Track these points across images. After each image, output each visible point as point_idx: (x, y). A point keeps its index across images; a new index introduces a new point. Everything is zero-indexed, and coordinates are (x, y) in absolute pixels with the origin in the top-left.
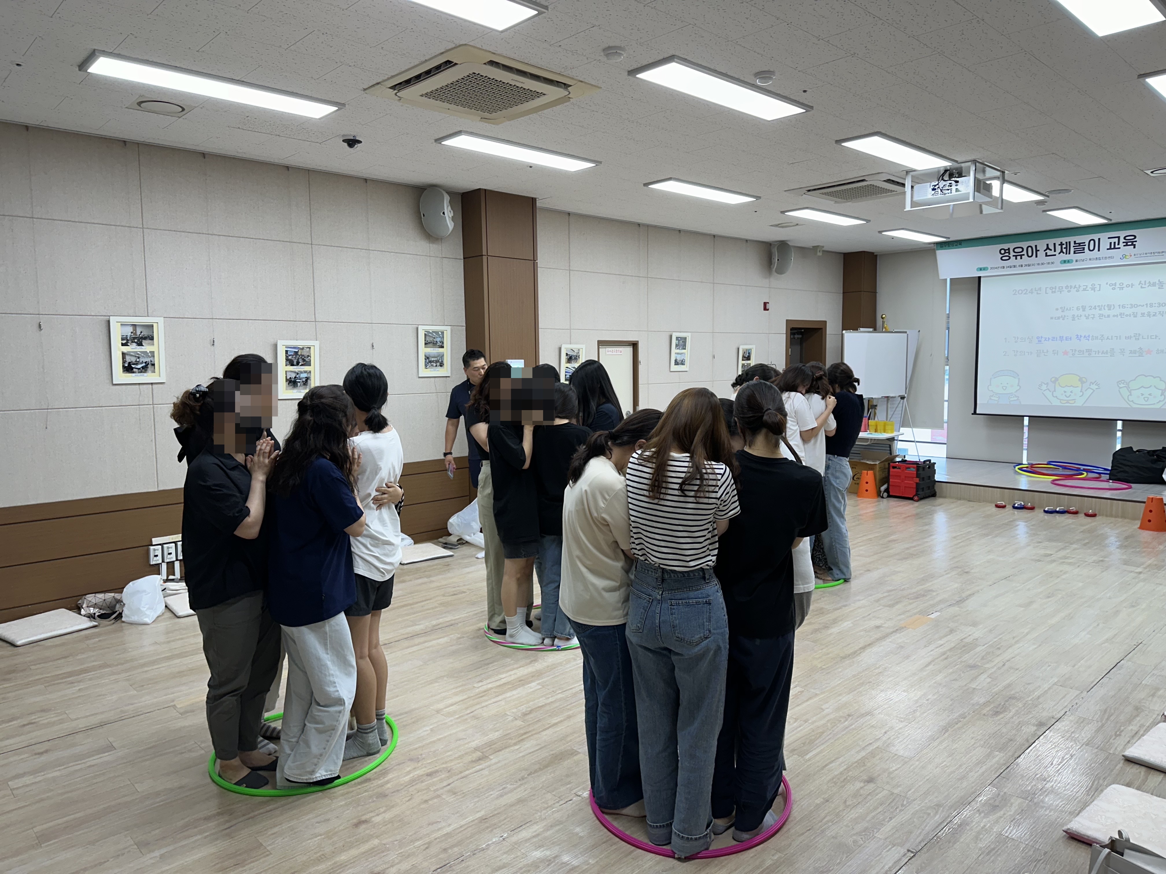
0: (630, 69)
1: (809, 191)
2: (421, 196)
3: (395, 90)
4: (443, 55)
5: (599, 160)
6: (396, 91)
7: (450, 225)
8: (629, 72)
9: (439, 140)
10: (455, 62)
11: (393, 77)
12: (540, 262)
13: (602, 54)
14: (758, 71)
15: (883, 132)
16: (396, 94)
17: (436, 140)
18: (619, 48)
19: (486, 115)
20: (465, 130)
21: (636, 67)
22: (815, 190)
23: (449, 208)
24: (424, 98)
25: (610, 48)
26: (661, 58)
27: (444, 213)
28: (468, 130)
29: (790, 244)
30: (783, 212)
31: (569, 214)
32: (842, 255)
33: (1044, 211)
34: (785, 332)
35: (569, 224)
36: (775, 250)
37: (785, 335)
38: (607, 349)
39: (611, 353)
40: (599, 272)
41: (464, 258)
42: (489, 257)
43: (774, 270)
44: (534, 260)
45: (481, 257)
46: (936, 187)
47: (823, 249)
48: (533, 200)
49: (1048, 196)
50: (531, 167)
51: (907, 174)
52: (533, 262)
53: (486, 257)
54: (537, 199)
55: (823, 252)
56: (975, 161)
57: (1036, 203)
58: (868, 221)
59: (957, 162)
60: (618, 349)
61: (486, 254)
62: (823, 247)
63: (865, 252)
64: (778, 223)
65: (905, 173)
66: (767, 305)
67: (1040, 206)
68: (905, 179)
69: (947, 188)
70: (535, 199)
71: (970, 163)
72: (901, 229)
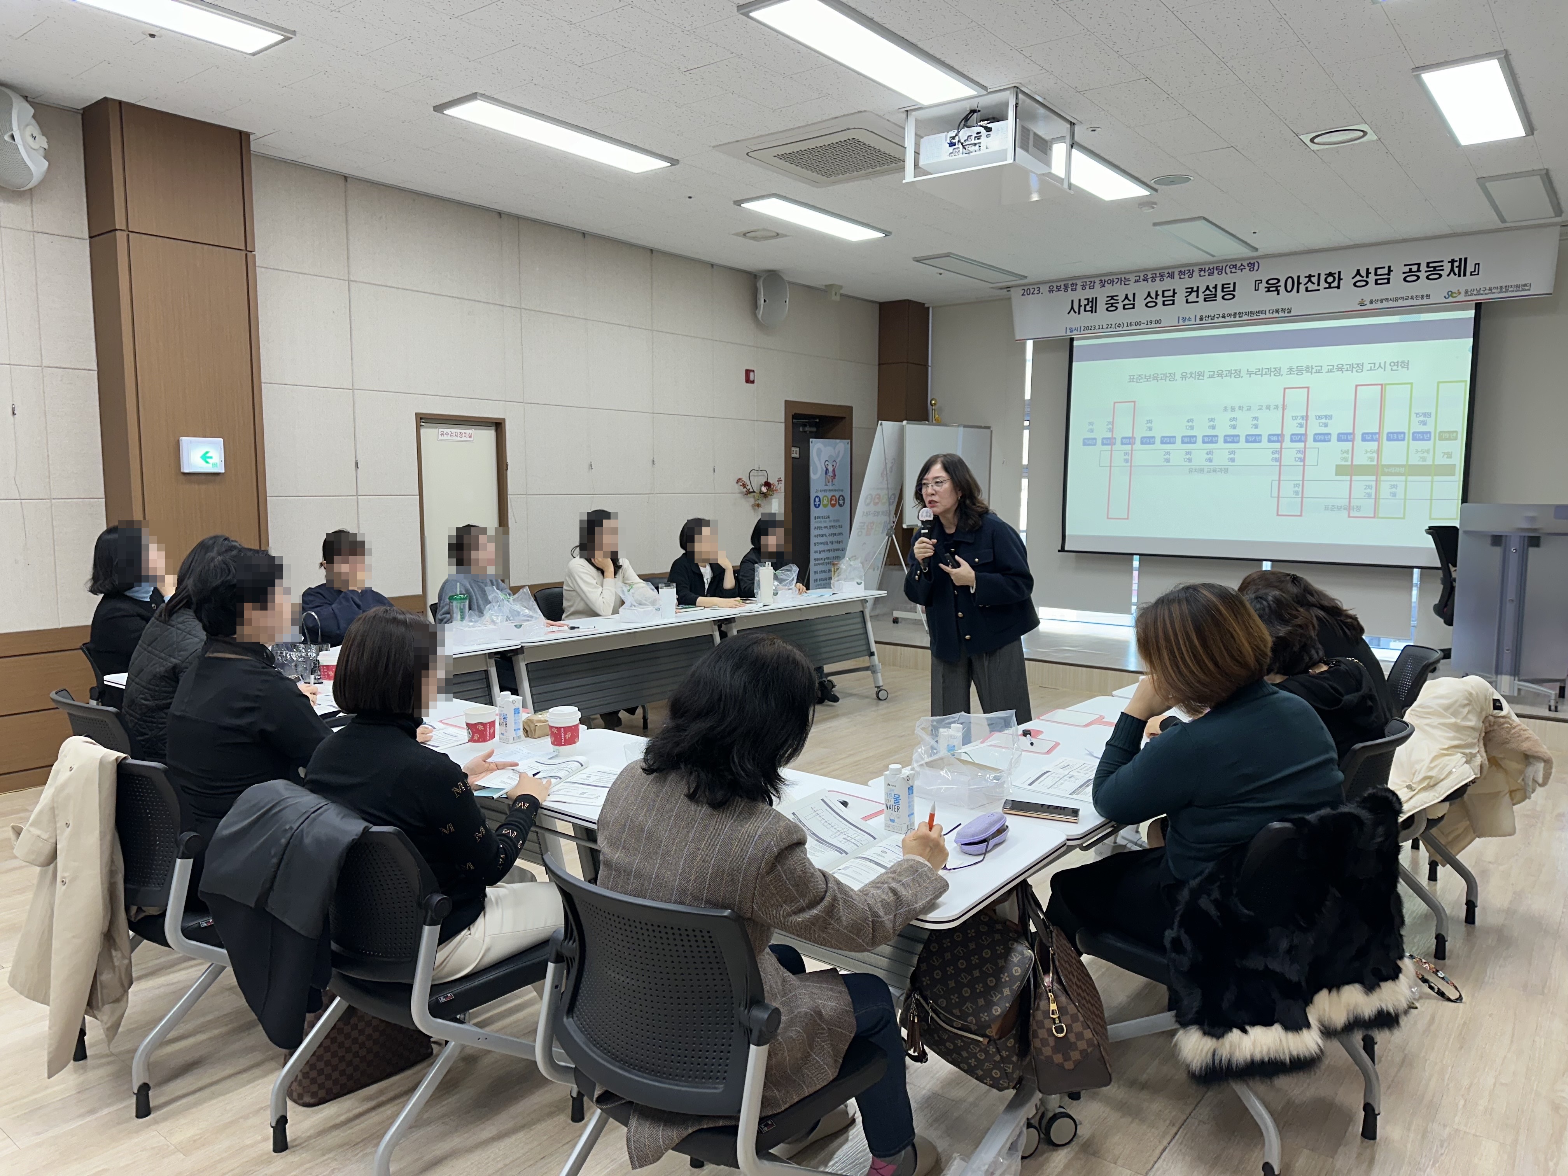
1: (755, 150)
5: (274, 21)
7: (39, 165)
22: (765, 148)
23: (34, 130)
27: (8, 136)
29: (786, 278)
30: (738, 203)
31: (346, 178)
32: (877, 306)
33: (1155, 224)
34: (783, 420)
35: (346, 196)
36: (760, 285)
37: (783, 425)
38: (440, 430)
39: (449, 438)
40: (415, 289)
41: (91, 237)
42: (131, 234)
43: (760, 317)
44: (247, 251)
45: (112, 233)
46: (956, 140)
47: (842, 292)
48: (242, 138)
49: (1156, 190)
50: (152, 36)
51: (907, 116)
52: (244, 253)
53: (125, 233)
54: (252, 137)
55: (842, 295)
56: (1017, 90)
57: (1140, 204)
58: (887, 234)
59: (984, 88)
60: (463, 431)
61: (124, 228)
62: (841, 287)
63: (909, 301)
64: (745, 230)
65: (904, 115)
66: (752, 374)
67: (1147, 210)
68: (904, 129)
69: (973, 142)
70: (248, 135)
71: (1008, 92)
72: (948, 255)
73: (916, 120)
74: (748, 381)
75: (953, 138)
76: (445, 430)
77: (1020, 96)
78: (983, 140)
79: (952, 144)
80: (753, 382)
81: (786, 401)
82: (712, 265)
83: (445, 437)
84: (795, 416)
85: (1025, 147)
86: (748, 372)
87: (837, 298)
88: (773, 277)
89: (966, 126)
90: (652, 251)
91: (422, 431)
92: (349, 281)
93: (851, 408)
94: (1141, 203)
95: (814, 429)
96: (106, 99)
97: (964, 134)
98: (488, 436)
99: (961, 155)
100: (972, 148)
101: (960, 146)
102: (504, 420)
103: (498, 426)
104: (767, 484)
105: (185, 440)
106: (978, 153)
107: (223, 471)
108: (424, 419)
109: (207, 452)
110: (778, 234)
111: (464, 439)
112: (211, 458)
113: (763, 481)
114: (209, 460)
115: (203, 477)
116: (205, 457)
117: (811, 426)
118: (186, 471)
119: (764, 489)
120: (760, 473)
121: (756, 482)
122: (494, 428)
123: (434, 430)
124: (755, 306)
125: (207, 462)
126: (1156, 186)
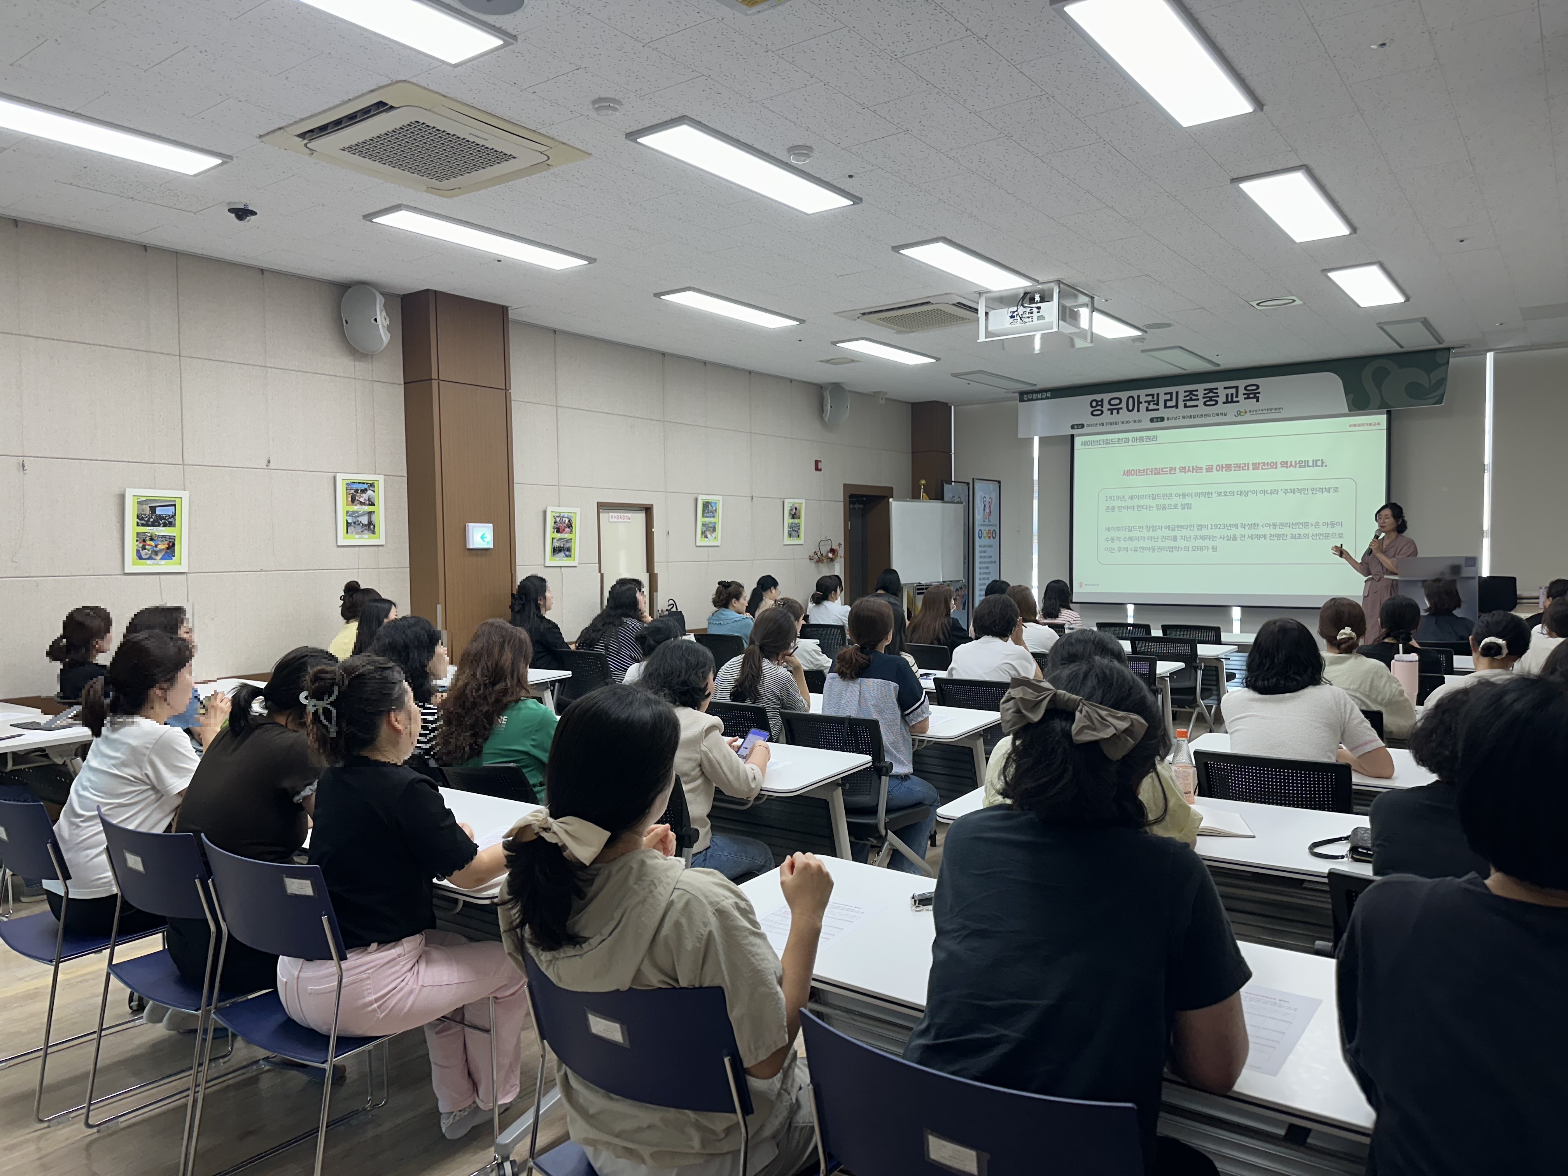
0: (628, 131)
1: (864, 314)
2: (343, 296)
3: (304, 139)
4: (373, 94)
5: (593, 256)
6: (306, 141)
7: (385, 337)
8: (627, 134)
9: (369, 217)
10: (391, 103)
11: (302, 120)
12: (516, 392)
13: (591, 107)
14: (791, 145)
15: (949, 237)
16: (306, 145)
17: (365, 217)
18: (614, 100)
19: (434, 182)
20: (405, 203)
21: (636, 129)
22: (871, 313)
23: (384, 313)
24: (346, 152)
25: (600, 100)
26: (669, 118)
27: (376, 320)
28: (410, 204)
29: (847, 389)
30: (834, 343)
31: (555, 331)
32: (910, 406)
33: (1143, 351)
34: (842, 499)
35: (555, 345)
36: (827, 395)
37: (842, 503)
38: (611, 514)
39: (616, 520)
40: (598, 410)
41: (405, 383)
42: (440, 382)
43: (826, 419)
44: (506, 389)
45: (429, 381)
46: (1015, 314)
47: (887, 396)
48: (504, 310)
49: (1146, 332)
50: (499, 261)
51: (980, 296)
52: (504, 391)
53: (437, 381)
54: (509, 309)
55: (887, 399)
56: (1059, 282)
57: (1132, 340)
58: (938, 359)
59: (1037, 281)
60: (625, 515)
61: (437, 378)
62: (885, 393)
63: (936, 402)
64: (828, 358)
65: (978, 295)
66: (819, 463)
67: (1138, 344)
68: (978, 303)
69: (1028, 315)
70: (507, 308)
71: (1053, 284)
72: (980, 372)
73: (986, 298)
74: (817, 469)
75: (1014, 312)
76: (614, 514)
77: (1061, 285)
78: (1035, 315)
79: (1012, 317)
80: (820, 470)
81: (844, 484)
82: (791, 381)
83: (614, 520)
84: (851, 496)
85: (1064, 320)
86: (817, 462)
87: (883, 402)
88: (837, 388)
89: (1022, 305)
90: (750, 372)
91: (601, 515)
92: (557, 406)
93: (892, 488)
94: (1135, 339)
95: (861, 506)
96: (428, 290)
97: (1021, 310)
98: (640, 518)
99: (1018, 324)
100: (1027, 320)
101: (1019, 318)
102: (652, 505)
103: (648, 510)
104: (832, 551)
105: (471, 526)
106: (1031, 323)
107: (491, 546)
108: (603, 507)
109: (484, 534)
110: (853, 361)
111: (625, 520)
112: (486, 538)
113: (829, 548)
114: (485, 539)
115: (479, 552)
116: (483, 537)
117: (859, 503)
118: (471, 547)
119: (830, 555)
120: (826, 543)
121: (824, 550)
122: (644, 512)
123: (607, 514)
124: (821, 410)
125: (484, 541)
126: (1146, 329)
